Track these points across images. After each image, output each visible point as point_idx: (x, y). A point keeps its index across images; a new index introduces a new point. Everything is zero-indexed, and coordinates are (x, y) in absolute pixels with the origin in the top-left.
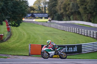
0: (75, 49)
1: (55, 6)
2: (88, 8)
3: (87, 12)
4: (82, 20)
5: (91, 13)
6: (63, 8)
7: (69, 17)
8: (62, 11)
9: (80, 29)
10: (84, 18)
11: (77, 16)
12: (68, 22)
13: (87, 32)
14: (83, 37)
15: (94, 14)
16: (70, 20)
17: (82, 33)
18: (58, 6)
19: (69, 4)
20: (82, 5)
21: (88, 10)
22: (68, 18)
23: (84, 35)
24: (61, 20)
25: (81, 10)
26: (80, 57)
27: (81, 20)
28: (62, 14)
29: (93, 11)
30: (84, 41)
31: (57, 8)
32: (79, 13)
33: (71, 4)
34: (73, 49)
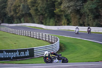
0: (27, 54)
1: (5, 8)
2: (39, 9)
3: (39, 14)
4: (34, 23)
5: (42, 14)
6: (13, 10)
7: (20, 19)
8: (12, 13)
9: (32, 32)
10: (35, 20)
11: (28, 18)
12: (18, 25)
13: (39, 34)
14: (35, 40)
15: (46, 15)
16: (21, 22)
17: (33, 35)
18: (8, 8)
19: (19, 6)
20: (33, 6)
21: (39, 12)
22: (19, 21)
23: (36, 38)
24: (12, 23)
25: (32, 11)
26: (32, 62)
27: (32, 23)
28: (12, 16)
29: (44, 13)
30: (36, 45)
31: (7, 10)
32: (30, 15)
33: (21, 6)
34: (25, 54)
